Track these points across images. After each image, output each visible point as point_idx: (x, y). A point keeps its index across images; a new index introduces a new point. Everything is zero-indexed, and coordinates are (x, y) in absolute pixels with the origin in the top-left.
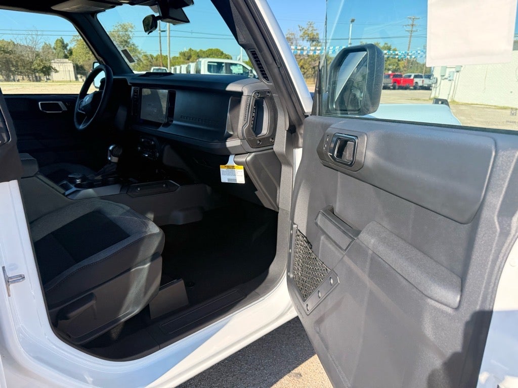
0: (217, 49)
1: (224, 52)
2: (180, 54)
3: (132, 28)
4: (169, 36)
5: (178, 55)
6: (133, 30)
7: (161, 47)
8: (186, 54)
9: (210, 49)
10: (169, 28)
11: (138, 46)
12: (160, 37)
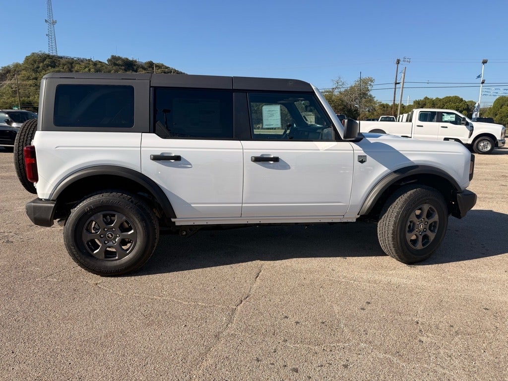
0: (456, 96)
1: (464, 100)
2: (414, 102)
3: (372, 81)
4: (403, 88)
5: (412, 104)
6: (372, 84)
7: (395, 97)
8: (421, 103)
9: (447, 97)
10: (404, 80)
11: (375, 97)
12: (395, 89)
